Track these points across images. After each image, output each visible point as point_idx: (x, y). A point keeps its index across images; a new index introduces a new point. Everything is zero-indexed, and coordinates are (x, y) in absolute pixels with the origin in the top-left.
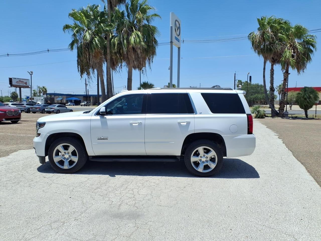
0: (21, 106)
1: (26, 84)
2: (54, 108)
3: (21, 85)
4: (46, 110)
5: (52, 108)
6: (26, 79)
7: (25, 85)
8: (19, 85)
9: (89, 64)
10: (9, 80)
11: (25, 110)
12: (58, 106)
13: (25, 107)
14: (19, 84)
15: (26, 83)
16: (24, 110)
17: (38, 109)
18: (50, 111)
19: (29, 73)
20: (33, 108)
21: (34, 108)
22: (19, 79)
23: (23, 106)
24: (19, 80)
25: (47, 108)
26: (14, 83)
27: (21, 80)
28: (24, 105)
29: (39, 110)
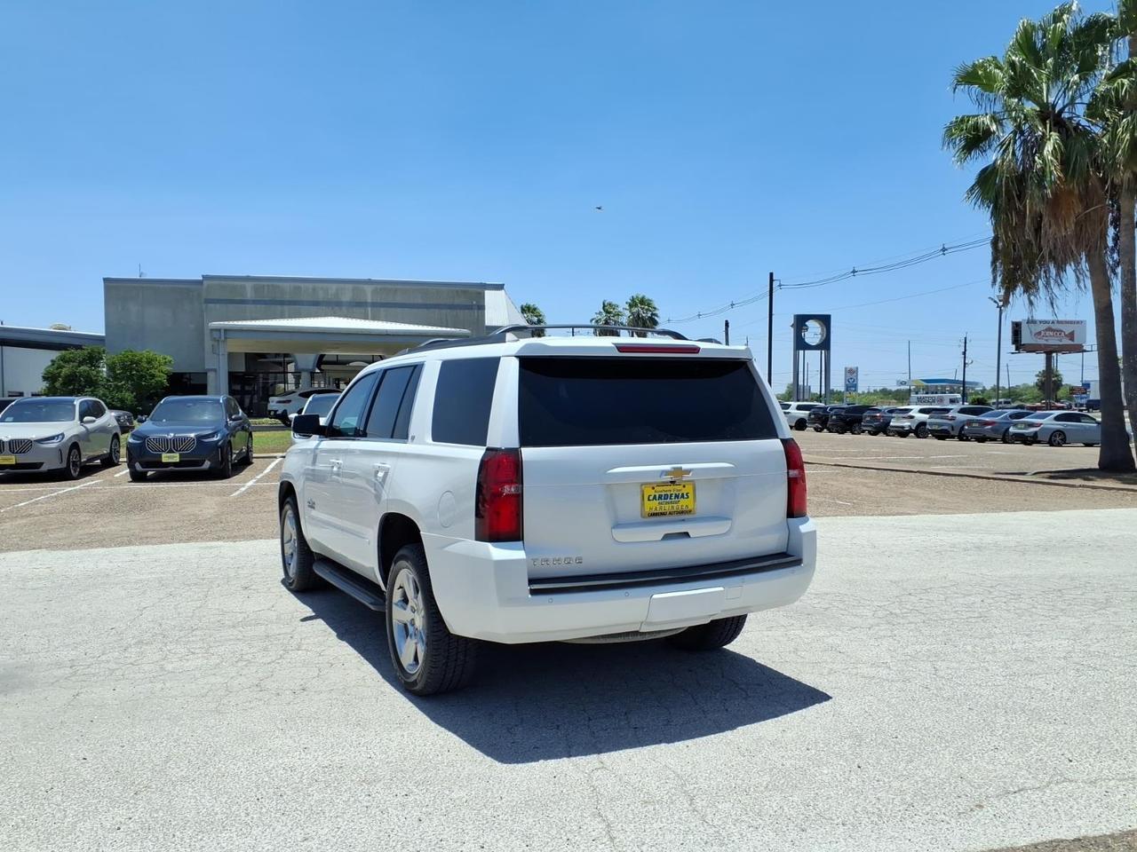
0: (942, 418)
1: (1072, 339)
2: (1039, 425)
3: (1053, 341)
4: (1012, 430)
5: (1032, 425)
6: (1071, 322)
7: (1066, 341)
8: (1045, 343)
9: (1035, 250)
10: (1013, 328)
11: (953, 430)
12: (1058, 418)
13: (953, 418)
14: (1047, 340)
15: (1071, 336)
16: (950, 430)
17: (990, 427)
18: (1022, 434)
19: (995, 302)
20: (974, 425)
21: (977, 425)
22: (1046, 322)
23: (946, 418)
24: (1046, 326)
25: (1015, 425)
26: (1026, 338)
27: (1054, 327)
28: (950, 415)
29: (991, 429)
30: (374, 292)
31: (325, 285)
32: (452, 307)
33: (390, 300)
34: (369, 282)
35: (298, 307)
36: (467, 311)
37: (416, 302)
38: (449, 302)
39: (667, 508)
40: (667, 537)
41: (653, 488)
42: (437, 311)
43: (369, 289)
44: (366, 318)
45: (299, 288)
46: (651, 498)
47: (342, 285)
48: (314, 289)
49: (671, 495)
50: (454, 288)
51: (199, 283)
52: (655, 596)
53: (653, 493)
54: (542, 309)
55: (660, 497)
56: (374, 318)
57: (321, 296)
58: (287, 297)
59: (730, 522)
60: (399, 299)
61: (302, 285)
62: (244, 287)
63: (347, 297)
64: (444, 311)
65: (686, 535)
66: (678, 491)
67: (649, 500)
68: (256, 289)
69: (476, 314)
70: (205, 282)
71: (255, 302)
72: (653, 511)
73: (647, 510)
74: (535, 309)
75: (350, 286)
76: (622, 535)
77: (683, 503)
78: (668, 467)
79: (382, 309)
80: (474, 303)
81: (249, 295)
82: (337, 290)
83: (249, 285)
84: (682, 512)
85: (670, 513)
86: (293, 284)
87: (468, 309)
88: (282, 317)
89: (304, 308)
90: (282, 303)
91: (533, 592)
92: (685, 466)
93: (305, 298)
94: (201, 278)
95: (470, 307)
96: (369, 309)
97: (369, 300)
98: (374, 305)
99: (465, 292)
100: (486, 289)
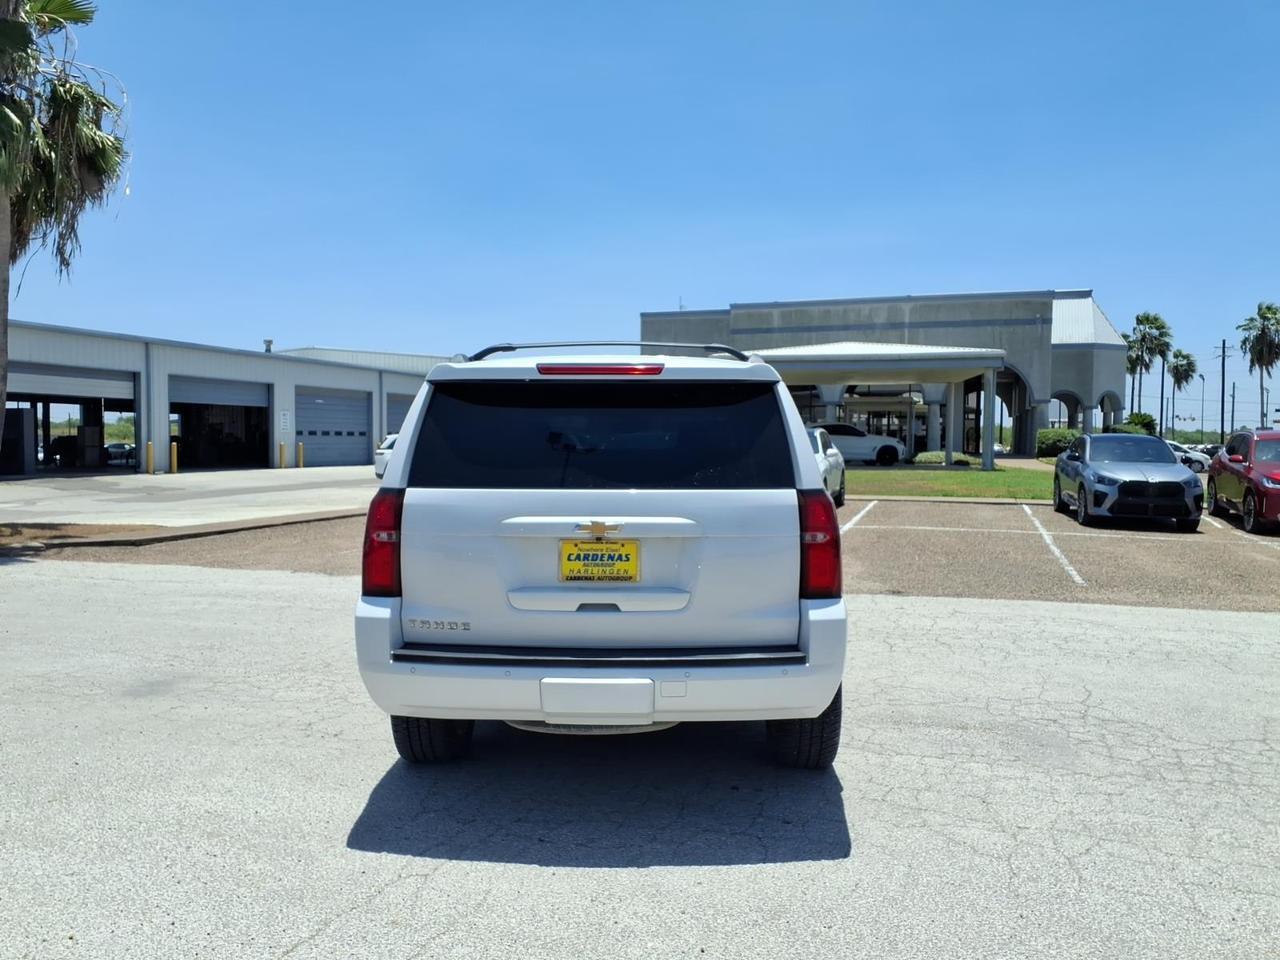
30: (913, 311)
31: (856, 306)
32: (1007, 323)
33: (932, 318)
34: (909, 299)
35: (825, 333)
36: (1027, 327)
37: (963, 319)
38: (1005, 316)
39: (595, 571)
40: (583, 608)
41: (576, 545)
42: (989, 328)
43: (907, 307)
44: (901, 341)
45: (829, 311)
46: (573, 557)
47: (875, 305)
48: (845, 311)
49: (602, 556)
50: (1013, 300)
51: (726, 312)
52: (546, 680)
53: (575, 551)
54: (1166, 318)
55: (586, 557)
56: (911, 342)
57: (852, 319)
58: (816, 323)
59: (689, 595)
60: (942, 317)
61: (831, 308)
62: (771, 315)
63: (881, 318)
64: (998, 329)
65: (614, 608)
66: (613, 551)
67: (569, 559)
68: (783, 316)
69: (1040, 329)
70: (733, 312)
71: (781, 330)
72: (575, 574)
73: (567, 573)
74: (1156, 319)
75: (886, 306)
76: (522, 601)
77: (620, 567)
78: (586, 520)
79: (921, 330)
80: (1038, 316)
81: (776, 323)
82: (871, 310)
83: (776, 312)
84: (618, 579)
85: (599, 578)
86: (822, 308)
87: (1030, 324)
88: (809, 343)
89: (832, 334)
90: (809, 329)
91: (397, 658)
92: (609, 521)
93: (835, 322)
94: (728, 308)
95: (1032, 322)
96: (906, 331)
97: (907, 320)
98: (913, 325)
99: (1028, 303)
100: (1054, 298)
